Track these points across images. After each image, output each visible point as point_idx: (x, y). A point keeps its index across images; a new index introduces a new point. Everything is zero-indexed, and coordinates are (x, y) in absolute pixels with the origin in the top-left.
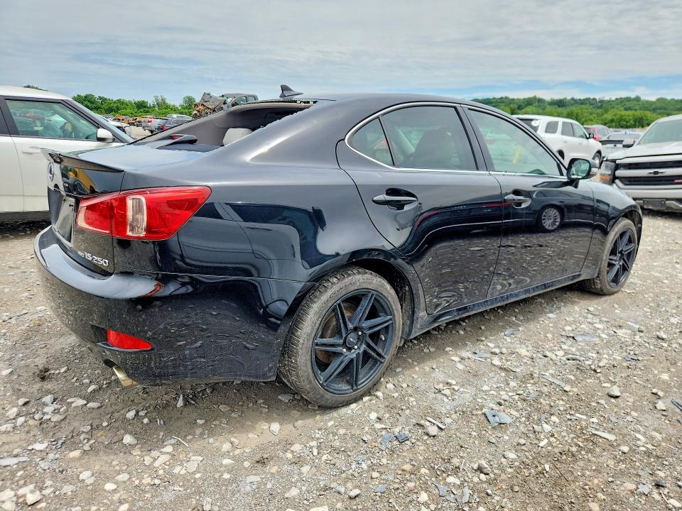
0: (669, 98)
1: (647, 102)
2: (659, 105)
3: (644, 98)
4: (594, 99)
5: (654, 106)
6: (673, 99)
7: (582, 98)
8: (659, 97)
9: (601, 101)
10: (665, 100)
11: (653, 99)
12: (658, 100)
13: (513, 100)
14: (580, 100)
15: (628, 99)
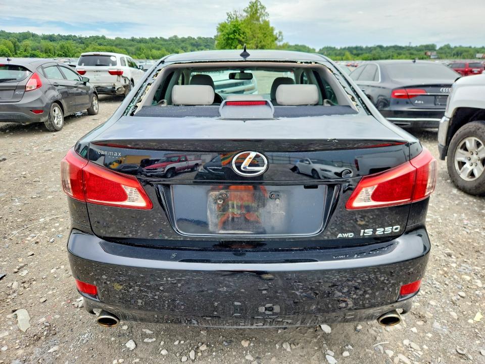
0: (122, 38)
1: (110, 40)
2: (118, 42)
3: (108, 37)
4: (75, 36)
5: (115, 43)
6: (125, 39)
7: (66, 35)
8: (116, 37)
9: (80, 38)
10: (120, 39)
11: (113, 38)
12: (116, 38)
13: (10, 33)
14: (64, 36)
15: (98, 38)
